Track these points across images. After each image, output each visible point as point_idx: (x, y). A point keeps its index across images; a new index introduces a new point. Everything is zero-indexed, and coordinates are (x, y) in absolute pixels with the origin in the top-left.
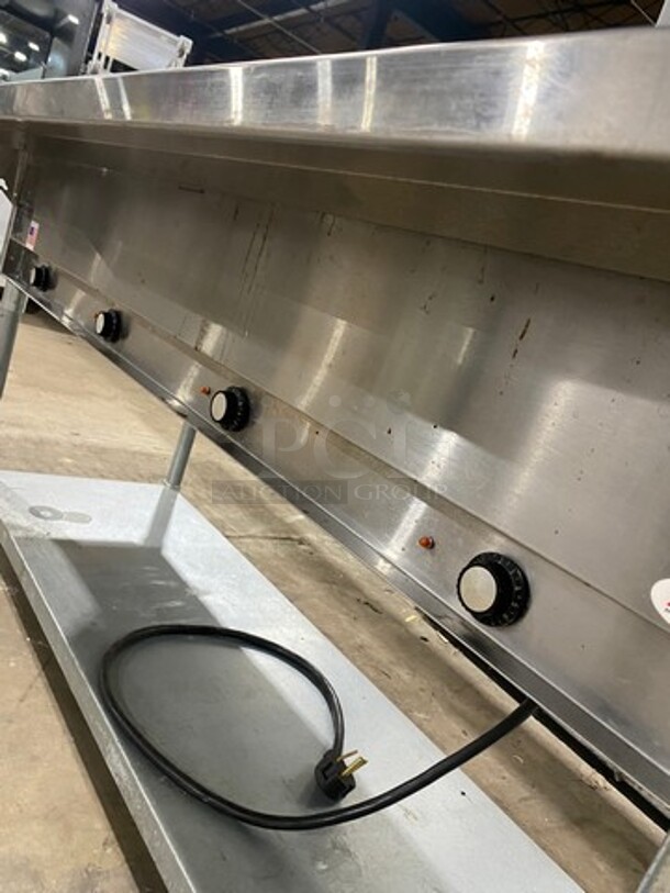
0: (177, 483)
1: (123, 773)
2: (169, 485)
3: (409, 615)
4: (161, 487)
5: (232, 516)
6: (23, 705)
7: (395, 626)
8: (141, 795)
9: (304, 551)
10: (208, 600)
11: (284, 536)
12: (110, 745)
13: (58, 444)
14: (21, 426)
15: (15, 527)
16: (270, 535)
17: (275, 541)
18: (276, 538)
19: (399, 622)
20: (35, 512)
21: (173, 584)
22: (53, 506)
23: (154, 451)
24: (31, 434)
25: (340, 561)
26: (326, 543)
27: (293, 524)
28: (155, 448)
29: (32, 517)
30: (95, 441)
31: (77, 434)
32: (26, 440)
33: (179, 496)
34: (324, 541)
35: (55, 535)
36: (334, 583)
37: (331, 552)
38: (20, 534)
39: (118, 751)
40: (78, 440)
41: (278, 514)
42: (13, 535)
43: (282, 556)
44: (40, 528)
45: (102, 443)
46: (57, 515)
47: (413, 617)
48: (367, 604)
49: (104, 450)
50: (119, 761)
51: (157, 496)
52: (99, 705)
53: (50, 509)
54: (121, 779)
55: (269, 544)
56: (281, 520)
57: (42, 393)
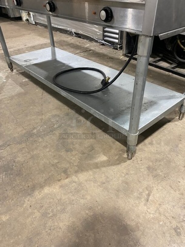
0: (54, 46)
1: (65, 94)
2: (52, 46)
3: (121, 57)
4: (51, 48)
5: (71, 50)
6: (43, 96)
7: (118, 60)
8: (69, 96)
9: (91, 52)
10: (71, 65)
11: (85, 51)
12: (61, 91)
13: (23, 49)
14: (12, 48)
15: (24, 65)
16: (82, 51)
17: (84, 52)
18: (83, 52)
19: (119, 59)
20: (26, 61)
21: (61, 64)
22: (29, 59)
23: (46, 43)
24: (15, 49)
25: (101, 51)
26: (96, 49)
27: (87, 47)
28: (46, 42)
29: (25, 62)
30: (31, 45)
31: (26, 45)
32: (15, 50)
33: (56, 48)
34: (95, 48)
35: (32, 64)
36: (100, 57)
37: (99, 50)
38: (25, 66)
39: (62, 91)
40: (27, 46)
41: (82, 46)
42: (23, 66)
43: (86, 55)
44: (28, 64)
45: (33, 45)
46: (30, 60)
47: (122, 57)
48: (110, 58)
49: (34, 46)
50: (64, 93)
51: (51, 50)
52: (55, 86)
53: (29, 60)
54: (65, 96)
55: (82, 53)
56: (83, 48)
57: (12, 39)
